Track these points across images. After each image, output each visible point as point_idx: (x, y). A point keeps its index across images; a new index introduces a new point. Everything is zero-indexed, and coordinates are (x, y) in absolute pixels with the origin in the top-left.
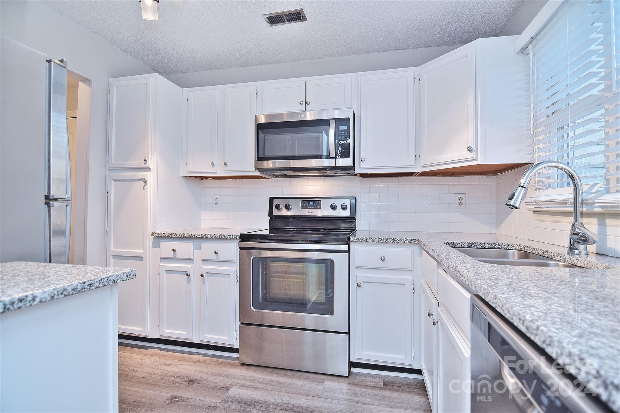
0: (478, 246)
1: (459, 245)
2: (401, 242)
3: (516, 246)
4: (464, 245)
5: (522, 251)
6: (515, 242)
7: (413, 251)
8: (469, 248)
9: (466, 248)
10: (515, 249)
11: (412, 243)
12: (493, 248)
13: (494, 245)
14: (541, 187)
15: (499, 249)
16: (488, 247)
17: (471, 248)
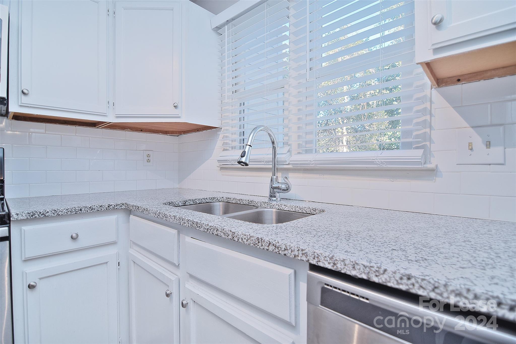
0: (191, 203)
1: (175, 204)
2: (103, 210)
3: (220, 198)
4: (180, 203)
5: (225, 202)
6: (219, 196)
7: (117, 218)
8: (183, 206)
9: (181, 206)
10: (218, 201)
11: (117, 208)
12: (202, 203)
13: (203, 200)
14: (228, 148)
15: (207, 203)
16: (198, 202)
17: (185, 205)
